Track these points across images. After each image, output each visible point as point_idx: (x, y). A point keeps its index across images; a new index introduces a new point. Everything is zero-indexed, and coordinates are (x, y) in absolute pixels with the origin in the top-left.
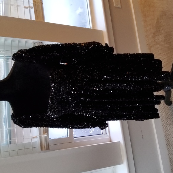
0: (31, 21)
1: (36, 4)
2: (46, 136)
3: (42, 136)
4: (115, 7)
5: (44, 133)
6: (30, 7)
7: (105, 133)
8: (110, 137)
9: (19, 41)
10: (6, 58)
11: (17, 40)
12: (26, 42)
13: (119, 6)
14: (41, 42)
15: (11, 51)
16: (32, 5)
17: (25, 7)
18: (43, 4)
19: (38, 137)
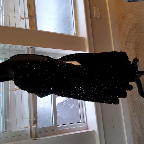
0: (26, 30)
1: (31, 15)
2: (35, 126)
3: (32, 127)
4: (95, 17)
5: (33, 124)
6: (25, 18)
7: (83, 122)
8: (87, 126)
9: (16, 47)
10: (4, 60)
11: (14, 46)
12: (21, 47)
13: (99, 17)
14: (34, 48)
15: (9, 54)
16: (27, 16)
17: (21, 18)
18: (36, 15)
19: (29, 127)
